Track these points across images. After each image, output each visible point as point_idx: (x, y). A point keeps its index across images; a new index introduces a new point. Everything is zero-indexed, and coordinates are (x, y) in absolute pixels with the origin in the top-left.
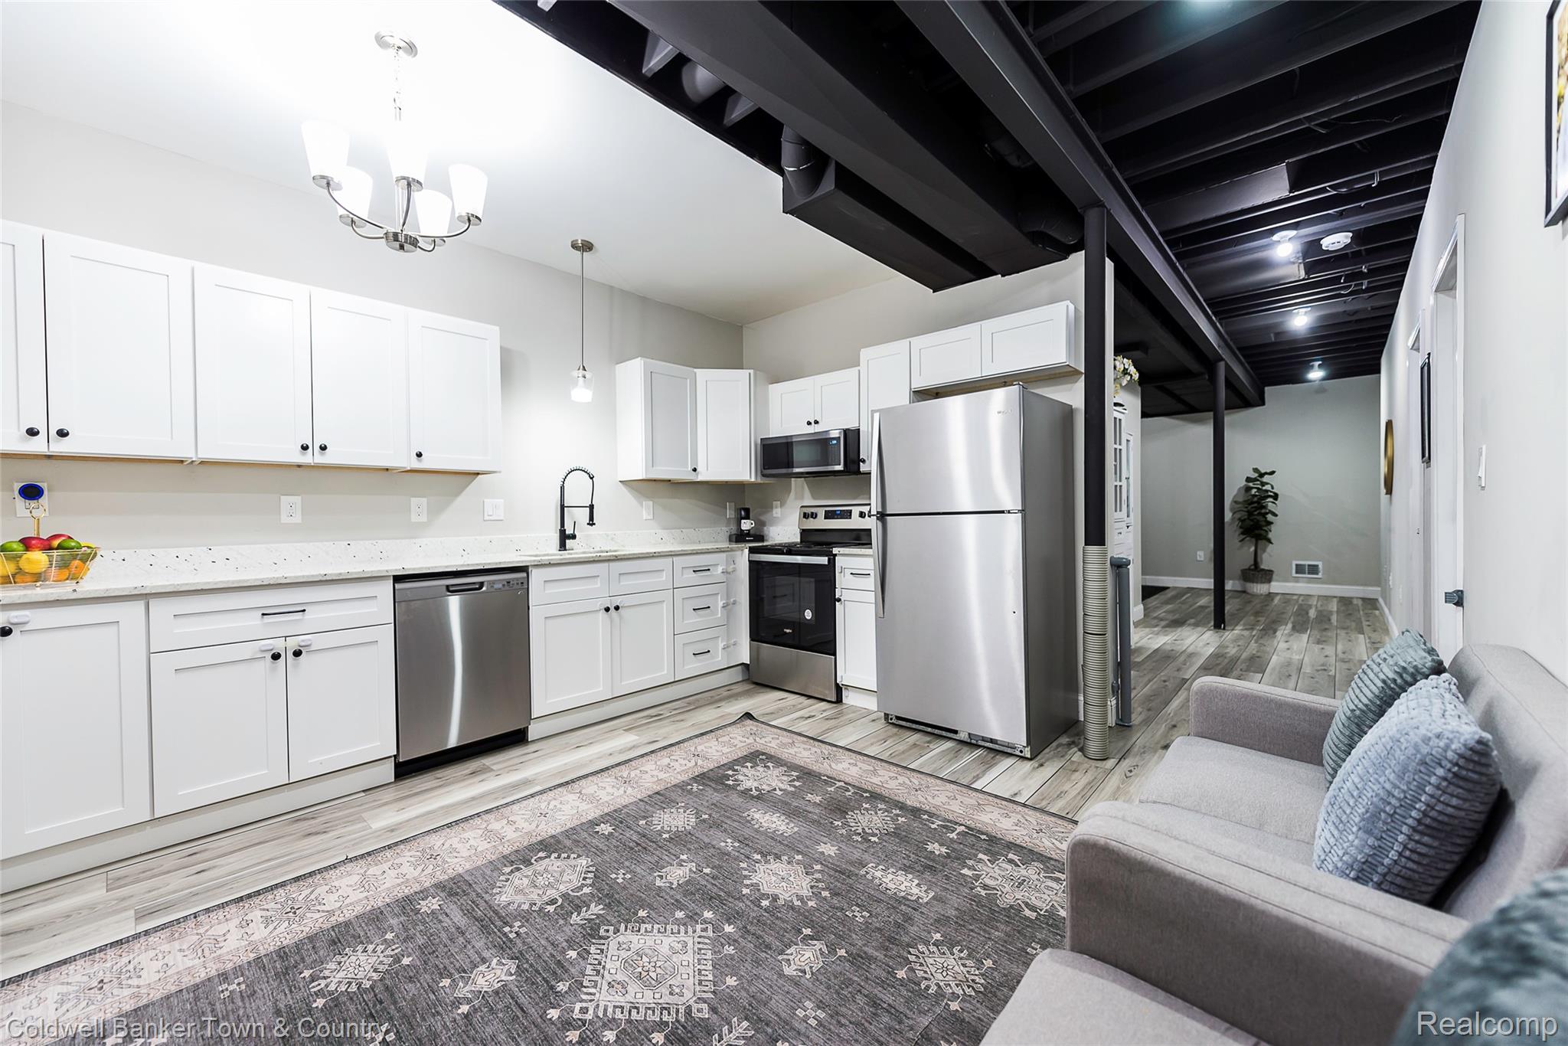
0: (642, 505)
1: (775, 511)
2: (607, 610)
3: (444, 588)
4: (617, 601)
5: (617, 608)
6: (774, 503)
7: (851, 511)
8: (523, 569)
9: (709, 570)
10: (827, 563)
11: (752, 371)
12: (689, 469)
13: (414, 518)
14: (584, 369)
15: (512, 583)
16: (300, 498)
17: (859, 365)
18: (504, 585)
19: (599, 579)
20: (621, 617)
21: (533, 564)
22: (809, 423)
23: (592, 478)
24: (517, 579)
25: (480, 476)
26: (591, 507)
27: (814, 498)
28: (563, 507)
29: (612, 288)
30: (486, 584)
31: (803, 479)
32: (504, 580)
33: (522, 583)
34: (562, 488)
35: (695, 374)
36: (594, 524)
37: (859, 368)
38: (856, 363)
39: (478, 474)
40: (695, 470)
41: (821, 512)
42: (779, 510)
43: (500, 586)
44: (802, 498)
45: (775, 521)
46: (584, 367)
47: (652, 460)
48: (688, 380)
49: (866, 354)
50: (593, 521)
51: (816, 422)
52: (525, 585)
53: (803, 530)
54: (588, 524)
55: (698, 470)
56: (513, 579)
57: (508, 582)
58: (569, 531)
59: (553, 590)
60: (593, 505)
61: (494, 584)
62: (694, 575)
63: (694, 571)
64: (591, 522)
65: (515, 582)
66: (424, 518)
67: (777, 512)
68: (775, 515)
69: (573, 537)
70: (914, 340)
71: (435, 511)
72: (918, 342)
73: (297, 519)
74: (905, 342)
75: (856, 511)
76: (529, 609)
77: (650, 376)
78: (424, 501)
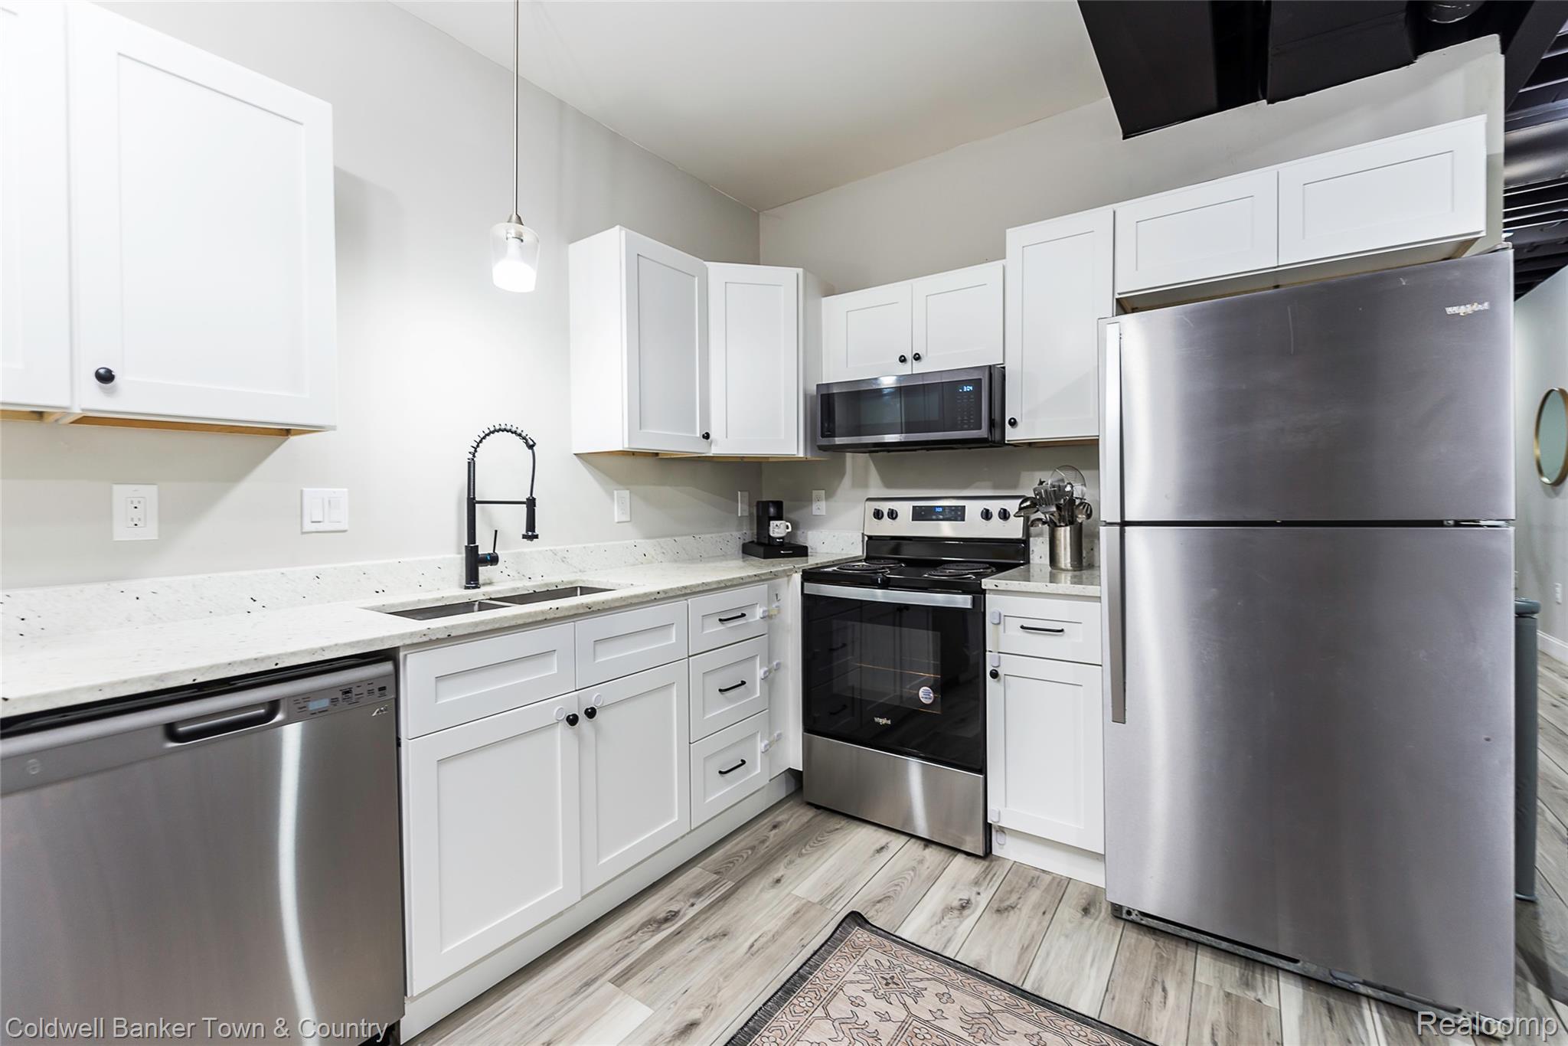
0: (611, 495)
1: (815, 506)
2: (573, 720)
3: (159, 733)
4: (591, 699)
5: (591, 713)
6: (815, 493)
7: (964, 507)
8: (386, 656)
9: (743, 615)
10: (969, 606)
11: (800, 271)
12: (698, 435)
13: (122, 532)
14: (519, 221)
15: (355, 691)
17: (1005, 258)
18: (334, 701)
19: (555, 657)
20: (597, 731)
21: (408, 642)
22: (903, 359)
23: (531, 447)
24: (370, 681)
25: (293, 439)
26: (531, 503)
27: (888, 484)
28: (472, 503)
29: (561, 104)
30: (283, 705)
31: (867, 454)
32: (335, 687)
33: (382, 689)
34: (471, 465)
35: (707, 269)
36: (536, 537)
37: (1002, 262)
38: (998, 252)
39: (287, 432)
40: (707, 436)
41: (905, 509)
42: (823, 505)
43: (324, 703)
44: (864, 484)
45: (815, 522)
46: (519, 218)
47: (639, 417)
48: (696, 279)
49: (1015, 237)
50: (533, 530)
51: (917, 357)
52: (389, 691)
53: (870, 537)
54: (524, 537)
55: (712, 436)
56: (359, 683)
57: (347, 692)
58: (484, 549)
59: (454, 695)
60: (534, 499)
62: (721, 627)
63: (720, 620)
64: (531, 534)
65: (364, 689)
66: (150, 531)
67: (819, 507)
68: (815, 512)
69: (493, 560)
70: (1122, 208)
71: (181, 514)
72: (1129, 210)
74: (1107, 211)
75: (973, 509)
76: (399, 745)
77: (636, 261)
78: (150, 492)
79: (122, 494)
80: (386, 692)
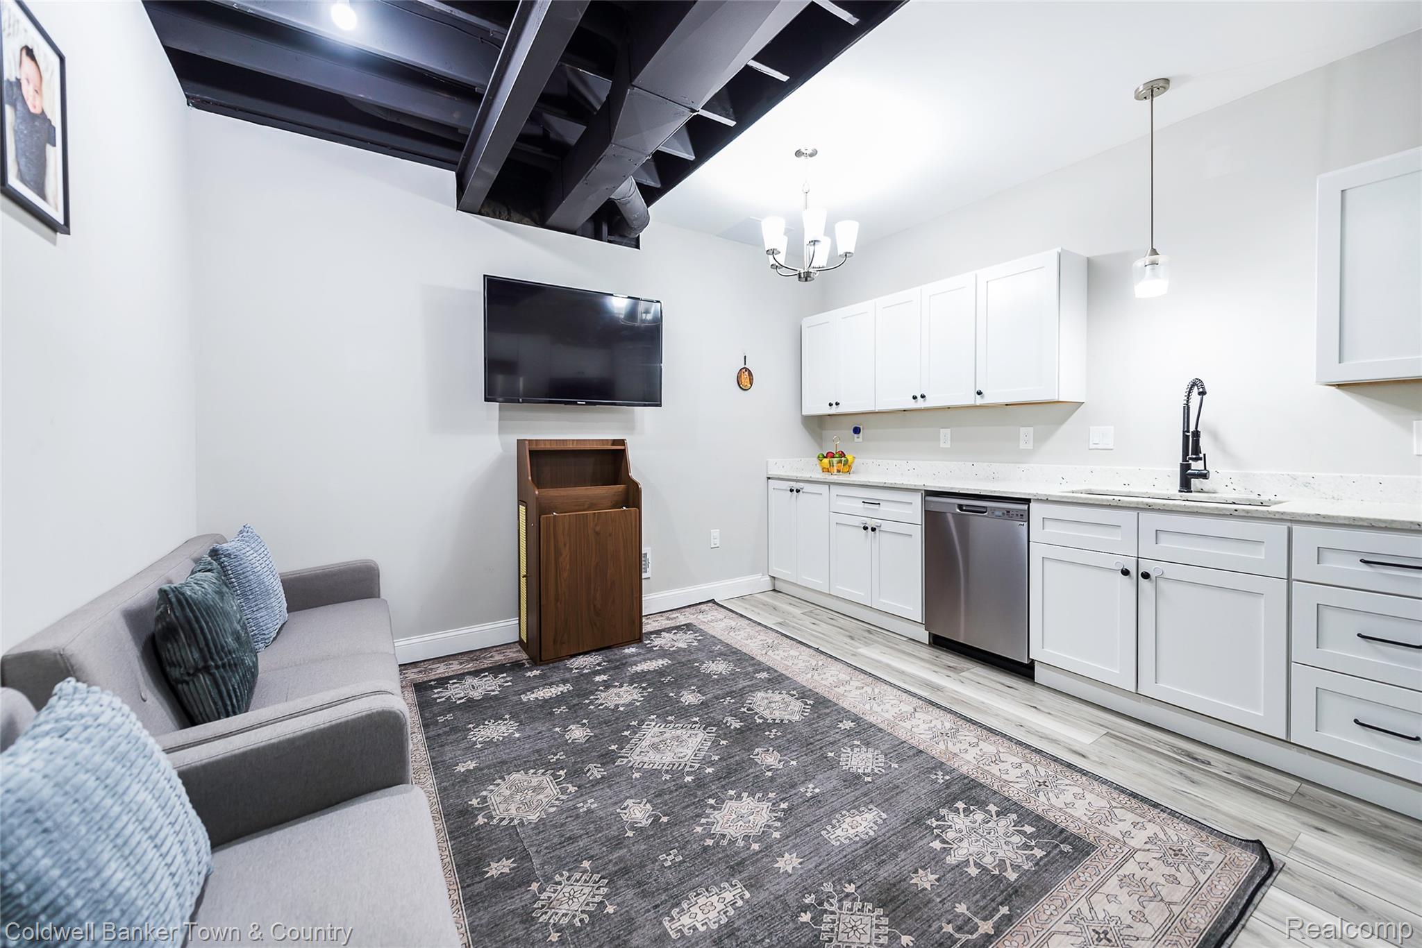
0: (1408, 426)
2: (1125, 573)
3: (957, 506)
4: (1145, 566)
8: (1028, 501)
13: (1022, 446)
14: (1154, 253)
15: (1012, 513)
16: (949, 430)
18: (1003, 514)
19: (1120, 530)
20: (1158, 592)
21: (1036, 498)
23: (1200, 394)
24: (1017, 510)
28: (1185, 434)
30: (988, 509)
32: (1004, 509)
33: (1022, 515)
43: (1000, 514)
46: (1153, 250)
56: (1013, 510)
57: (1009, 512)
59: (1051, 528)
61: (994, 510)
62: (1365, 569)
65: (1017, 513)
66: (1030, 446)
69: (1203, 475)
71: (1040, 439)
73: (948, 445)
76: (1029, 543)
77: (1340, 200)
78: (1031, 429)
79: (1023, 430)
80: (1024, 517)
